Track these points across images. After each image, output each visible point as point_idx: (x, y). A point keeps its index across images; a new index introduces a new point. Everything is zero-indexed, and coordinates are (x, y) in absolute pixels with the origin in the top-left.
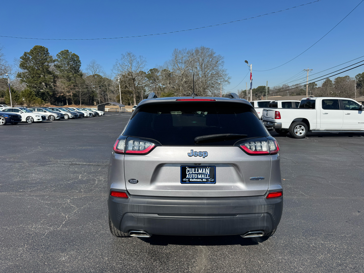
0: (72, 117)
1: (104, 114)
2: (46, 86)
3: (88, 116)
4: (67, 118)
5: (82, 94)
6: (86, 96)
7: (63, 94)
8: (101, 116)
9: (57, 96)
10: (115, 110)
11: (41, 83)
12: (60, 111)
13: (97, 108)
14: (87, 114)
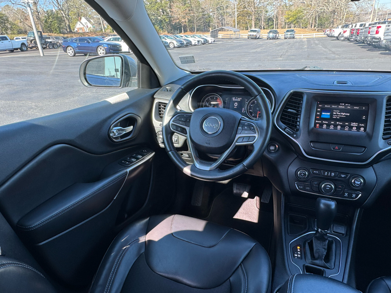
0: (177, 45)
1: (214, 42)
2: (163, 13)
3: (196, 44)
4: (173, 47)
5: (197, 20)
6: (201, 21)
7: (178, 21)
8: (211, 43)
9: (173, 23)
10: (230, 36)
11: (158, 10)
12: (166, 39)
13: (210, 35)
14: (195, 42)
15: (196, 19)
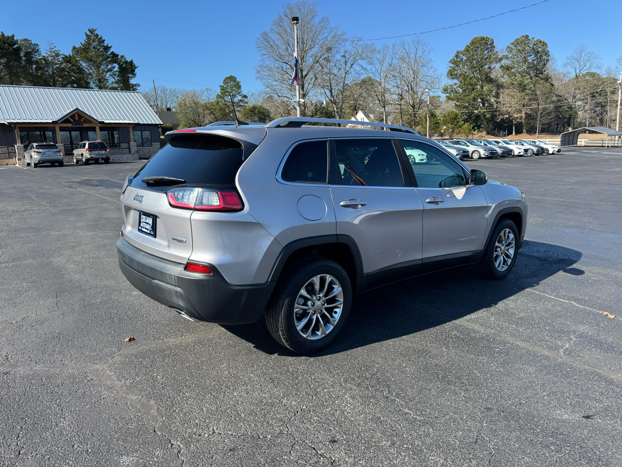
0: (485, 155)
1: (558, 151)
2: (483, 104)
3: (521, 154)
4: (477, 157)
5: (543, 115)
6: (550, 117)
7: (508, 116)
8: (553, 154)
9: (498, 119)
10: (601, 142)
11: (475, 99)
12: (468, 146)
13: (560, 140)
14: (519, 151)
15: (541, 113)
